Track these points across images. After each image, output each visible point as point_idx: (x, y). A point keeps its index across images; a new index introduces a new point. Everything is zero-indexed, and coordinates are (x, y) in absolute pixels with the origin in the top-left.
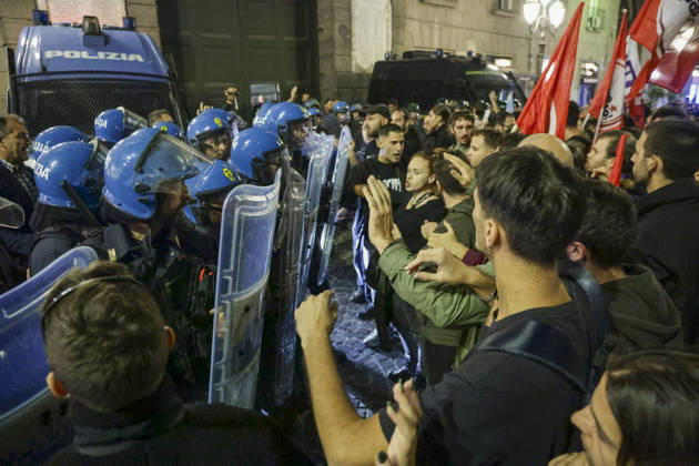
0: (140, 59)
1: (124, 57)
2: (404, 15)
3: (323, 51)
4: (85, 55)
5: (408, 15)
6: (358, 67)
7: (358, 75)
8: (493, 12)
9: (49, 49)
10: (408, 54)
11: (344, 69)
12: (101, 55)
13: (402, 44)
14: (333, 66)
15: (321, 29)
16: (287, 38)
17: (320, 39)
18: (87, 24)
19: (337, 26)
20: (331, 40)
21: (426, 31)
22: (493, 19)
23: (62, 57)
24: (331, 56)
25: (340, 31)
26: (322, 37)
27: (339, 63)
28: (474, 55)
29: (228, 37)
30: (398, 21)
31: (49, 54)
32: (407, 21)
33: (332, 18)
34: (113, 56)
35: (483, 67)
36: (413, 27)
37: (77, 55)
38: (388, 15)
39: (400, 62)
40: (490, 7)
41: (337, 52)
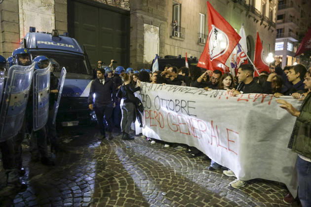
0: (73, 47)
1: (67, 45)
2: (164, 42)
3: (132, 54)
4: (52, 43)
5: (166, 43)
6: (146, 61)
7: (146, 64)
8: (198, 44)
9: (39, 40)
10: (167, 57)
11: (140, 62)
12: (58, 44)
13: (163, 53)
14: (136, 60)
15: (131, 46)
16: (117, 48)
17: (131, 49)
18: (53, 33)
19: (138, 44)
20: (135, 50)
21: (172, 49)
22: (198, 46)
23: (44, 44)
24: (135, 56)
25: (139, 47)
26: (132, 49)
27: (138, 59)
28: (193, 58)
29: (94, 46)
30: (162, 45)
31: (39, 42)
32: (166, 45)
33: (137, 42)
34: (63, 45)
35: (197, 62)
36: (167, 47)
37: (49, 43)
38: (158, 42)
39: (163, 60)
40: (197, 42)
41: (138, 55)
